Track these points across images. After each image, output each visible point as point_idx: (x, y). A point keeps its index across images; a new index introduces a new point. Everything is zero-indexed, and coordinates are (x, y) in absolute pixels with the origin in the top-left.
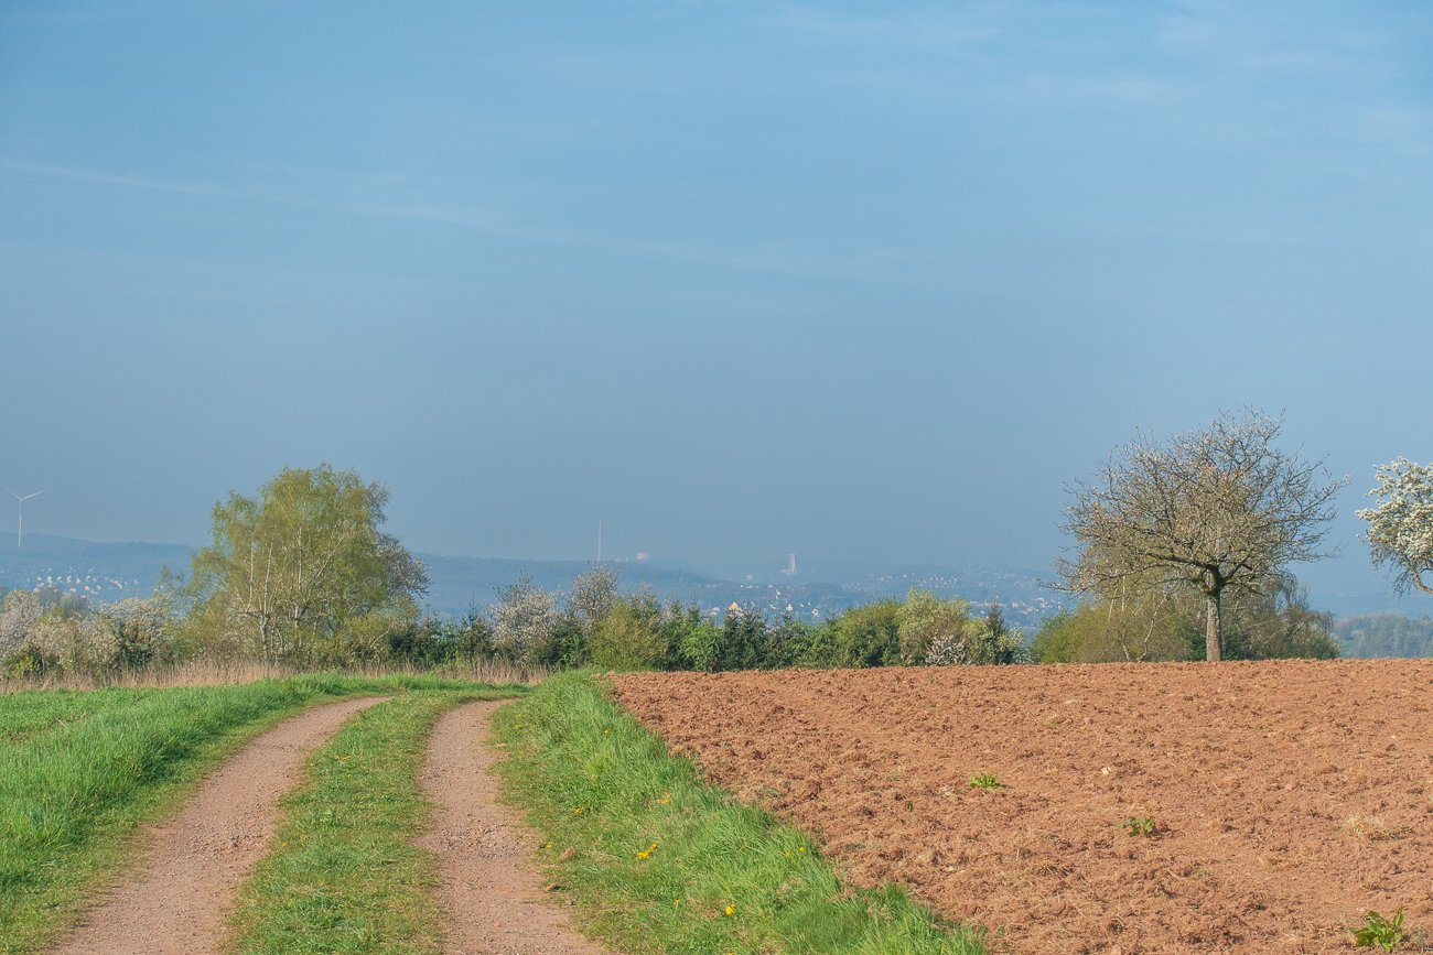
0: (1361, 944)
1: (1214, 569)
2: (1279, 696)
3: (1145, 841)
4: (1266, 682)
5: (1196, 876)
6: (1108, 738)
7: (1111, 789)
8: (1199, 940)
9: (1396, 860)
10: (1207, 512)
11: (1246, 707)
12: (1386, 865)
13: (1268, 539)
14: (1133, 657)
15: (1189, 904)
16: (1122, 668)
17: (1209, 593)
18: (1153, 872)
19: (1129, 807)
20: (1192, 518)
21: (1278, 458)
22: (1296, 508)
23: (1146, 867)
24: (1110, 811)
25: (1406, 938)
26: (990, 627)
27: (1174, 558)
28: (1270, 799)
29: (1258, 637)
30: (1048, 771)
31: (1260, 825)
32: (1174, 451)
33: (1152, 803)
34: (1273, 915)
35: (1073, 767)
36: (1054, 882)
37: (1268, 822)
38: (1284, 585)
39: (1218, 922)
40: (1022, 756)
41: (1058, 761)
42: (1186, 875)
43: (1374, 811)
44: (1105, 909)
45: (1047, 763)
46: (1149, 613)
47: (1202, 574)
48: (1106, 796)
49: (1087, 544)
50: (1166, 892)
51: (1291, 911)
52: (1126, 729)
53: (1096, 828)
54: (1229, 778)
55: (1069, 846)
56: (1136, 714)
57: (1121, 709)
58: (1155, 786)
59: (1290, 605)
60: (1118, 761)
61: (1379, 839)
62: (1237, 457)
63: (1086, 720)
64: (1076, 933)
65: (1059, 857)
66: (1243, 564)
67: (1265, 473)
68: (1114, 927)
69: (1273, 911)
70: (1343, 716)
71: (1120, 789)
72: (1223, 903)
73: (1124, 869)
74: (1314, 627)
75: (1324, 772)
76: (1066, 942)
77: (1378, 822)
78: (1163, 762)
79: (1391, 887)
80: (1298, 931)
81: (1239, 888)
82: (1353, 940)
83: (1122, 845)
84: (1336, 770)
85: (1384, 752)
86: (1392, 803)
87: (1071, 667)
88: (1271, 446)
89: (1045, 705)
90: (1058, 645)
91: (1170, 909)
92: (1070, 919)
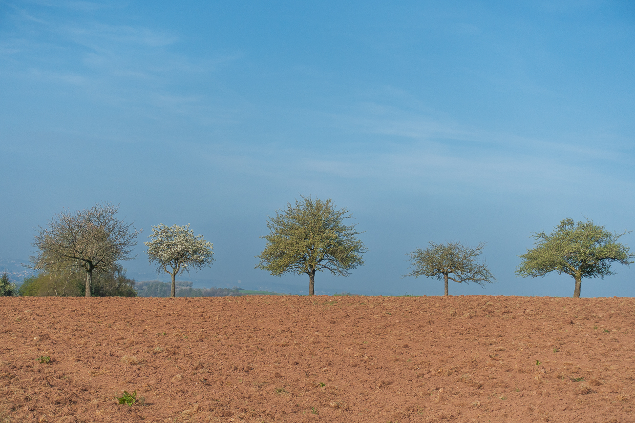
0: (120, 403)
1: (90, 262)
2: (108, 311)
3: (46, 365)
4: (104, 305)
5: (63, 378)
6: (39, 325)
7: (36, 345)
8: (59, 403)
9: (138, 372)
10: (89, 240)
11: (94, 314)
12: (134, 374)
13: (112, 251)
14: (59, 294)
15: (59, 389)
16: (51, 299)
17: (88, 271)
18: (47, 377)
19: (42, 352)
20: (83, 242)
21: (116, 221)
22: (122, 240)
23: (44, 375)
24: (34, 354)
25: (137, 401)
26: (3, 282)
27: (75, 257)
28: (97, 349)
29: (107, 288)
30: (13, 338)
31: (91, 359)
32: (77, 217)
33: (51, 351)
34: (90, 393)
35: (23, 337)
36: (6, 381)
37: (94, 358)
38: (117, 269)
39: (68, 396)
40: (3, 332)
41: (18, 334)
42: (59, 378)
43: (134, 354)
44: (25, 392)
45: (13, 335)
46: (66, 278)
47: (85, 264)
48: (34, 348)
49: (42, 252)
50: (50, 385)
51: (97, 392)
52: (47, 322)
53: (28, 360)
54: (83, 341)
55: (15, 367)
56: (52, 316)
57: (46, 314)
58: (54, 344)
59: (119, 276)
60: (42, 334)
61: (134, 364)
62: (101, 220)
63: (32, 318)
64: (11, 402)
65: (11, 372)
66: (101, 260)
67: (111, 227)
68: (27, 399)
69: (90, 392)
70: (130, 318)
71: (40, 345)
72: (72, 389)
73: (36, 376)
74: (128, 285)
75: (119, 339)
76: (7, 405)
77: (134, 358)
78: (59, 335)
79: (135, 382)
80: (98, 399)
81: (79, 383)
82: (118, 402)
83: (36, 367)
84: (123, 339)
85: (142, 332)
86: (141, 351)
87: (31, 298)
88: (114, 217)
89: (17, 313)
90: (30, 289)
91: (51, 391)
92: (11, 396)
